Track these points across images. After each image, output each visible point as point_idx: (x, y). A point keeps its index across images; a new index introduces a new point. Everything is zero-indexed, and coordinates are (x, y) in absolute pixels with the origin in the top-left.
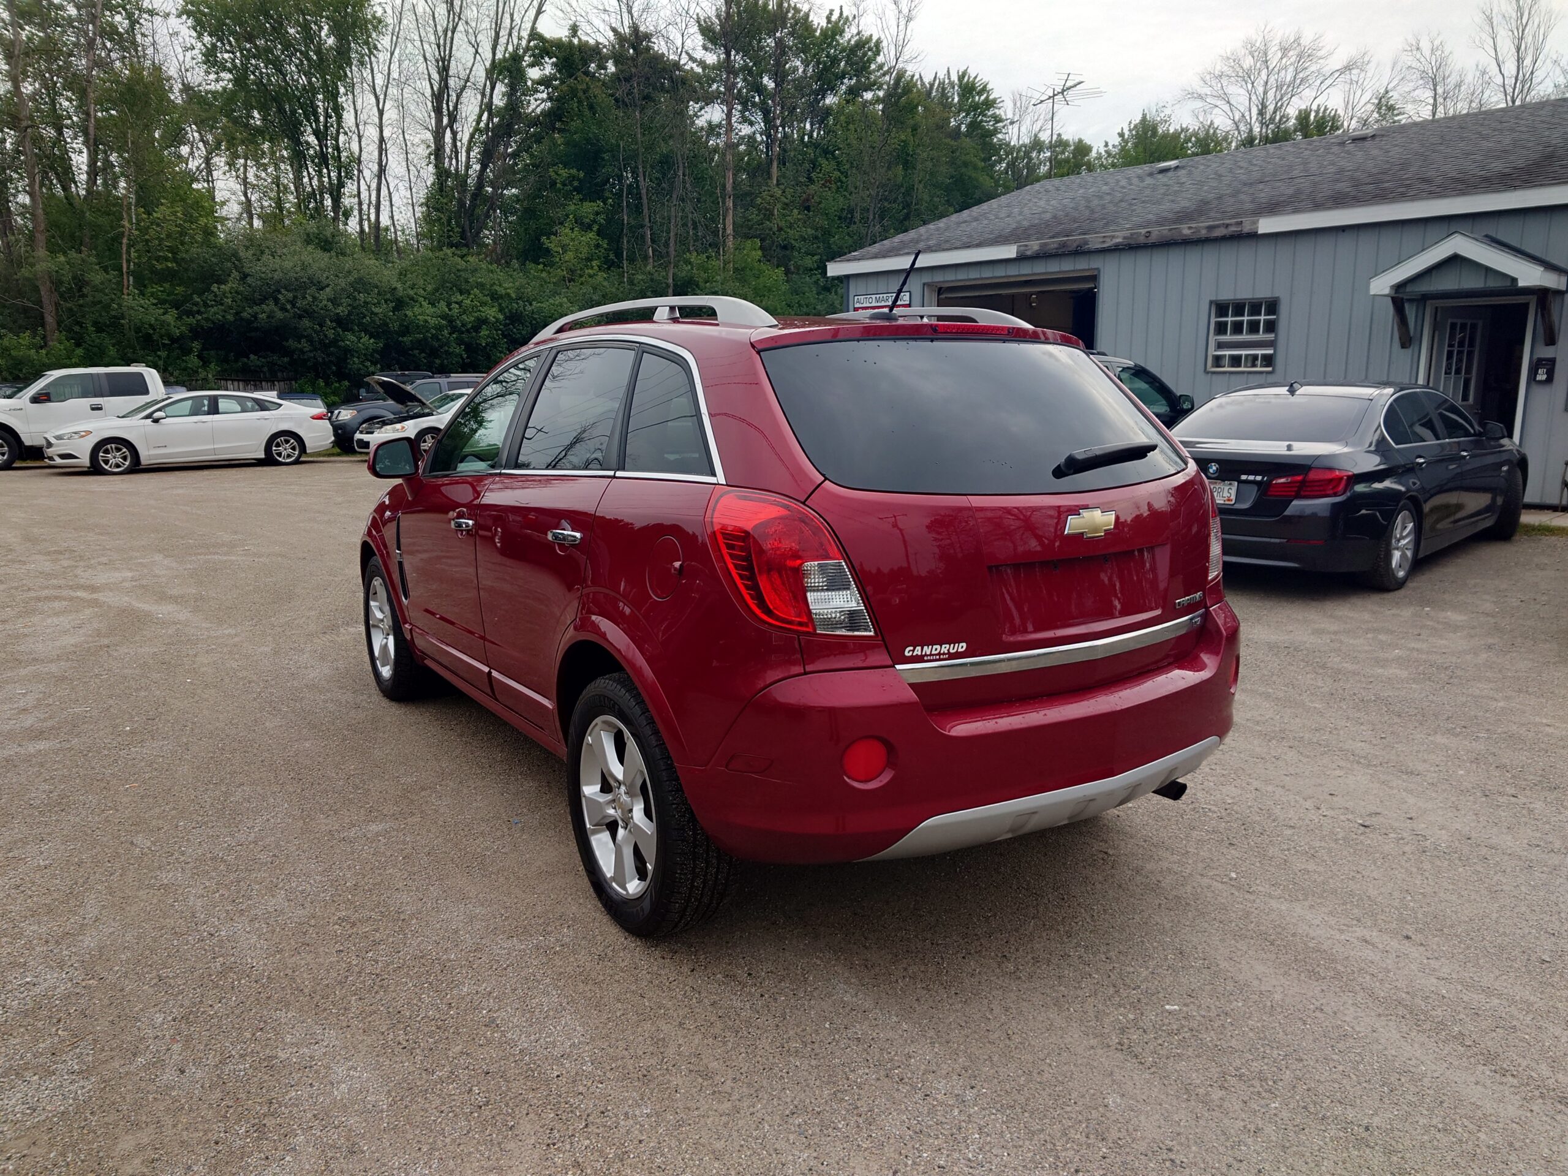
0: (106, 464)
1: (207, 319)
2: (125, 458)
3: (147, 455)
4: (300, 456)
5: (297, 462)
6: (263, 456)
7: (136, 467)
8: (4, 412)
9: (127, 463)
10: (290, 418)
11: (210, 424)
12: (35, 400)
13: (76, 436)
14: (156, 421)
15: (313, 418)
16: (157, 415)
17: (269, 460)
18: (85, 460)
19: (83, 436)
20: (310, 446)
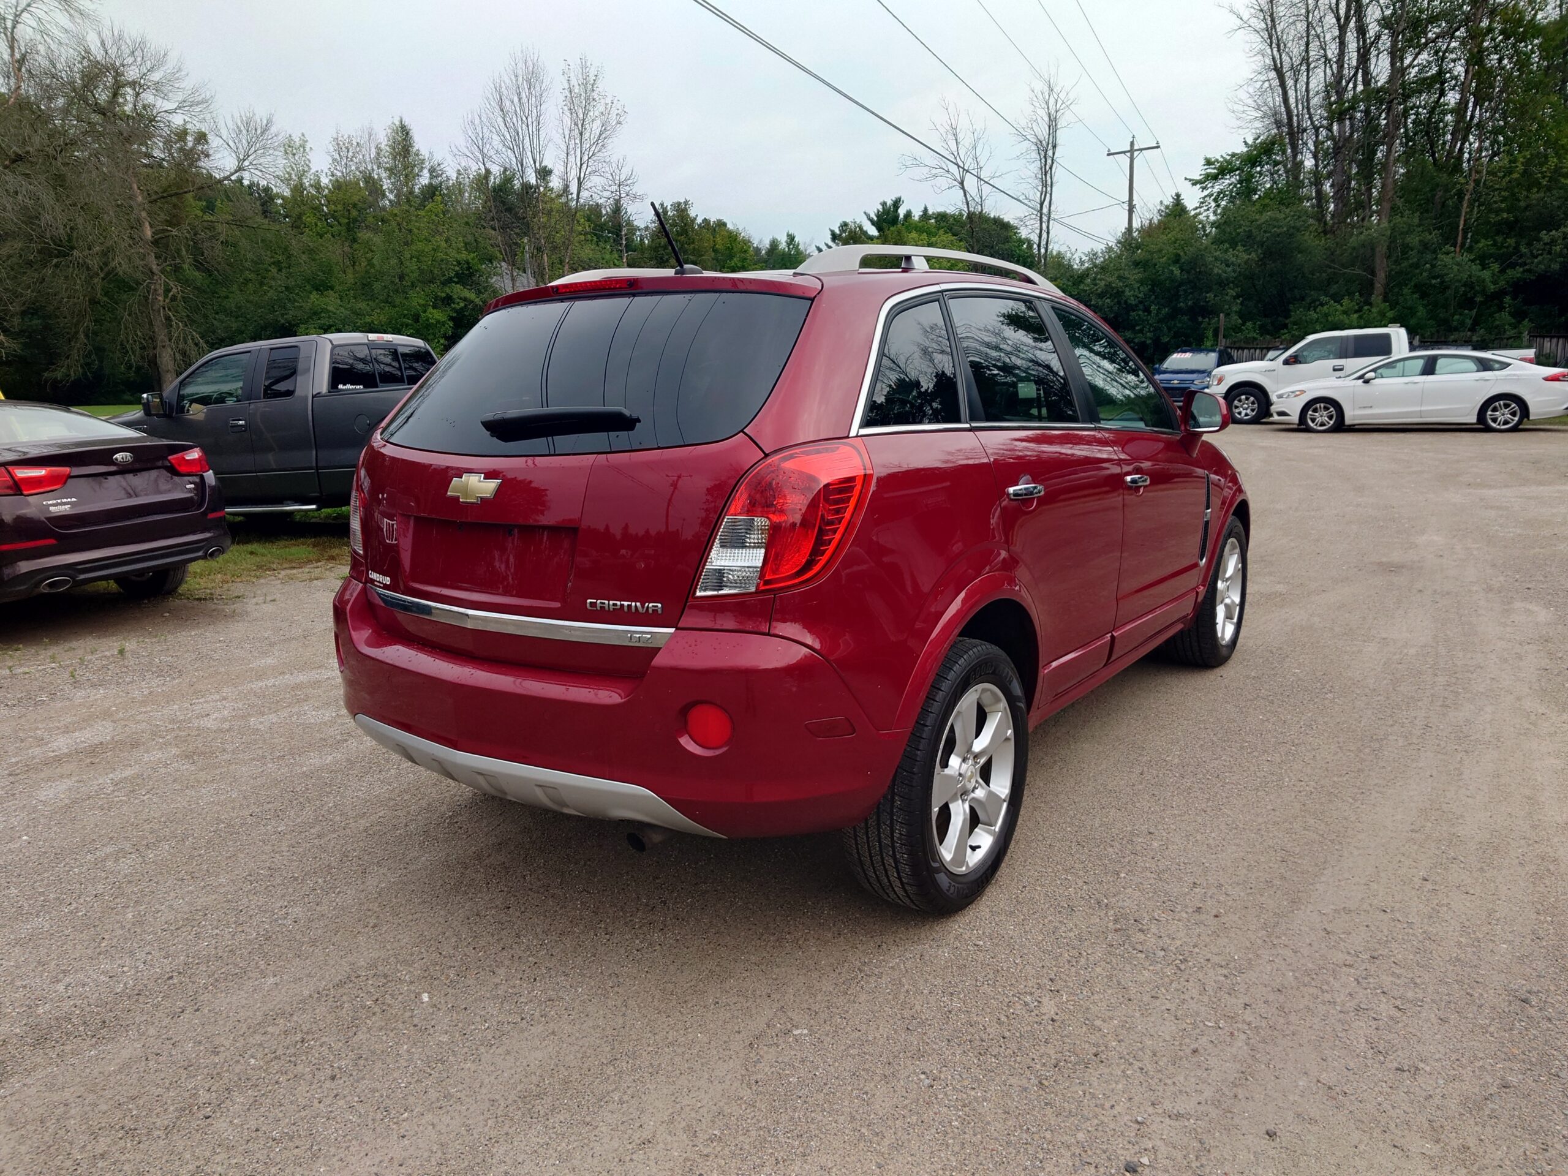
0: (1313, 422)
1: (1529, 271)
2: (1330, 418)
3: (1351, 416)
4: (1520, 422)
5: (1515, 429)
6: (1474, 420)
7: (1340, 426)
8: (1260, 373)
9: (1332, 422)
10: (1518, 379)
11: (1421, 385)
12: (1287, 362)
13: (1293, 395)
14: (1367, 382)
15: (1547, 379)
16: (1368, 376)
17: (1482, 425)
18: (1295, 418)
19: (1297, 396)
20: (1535, 411)
